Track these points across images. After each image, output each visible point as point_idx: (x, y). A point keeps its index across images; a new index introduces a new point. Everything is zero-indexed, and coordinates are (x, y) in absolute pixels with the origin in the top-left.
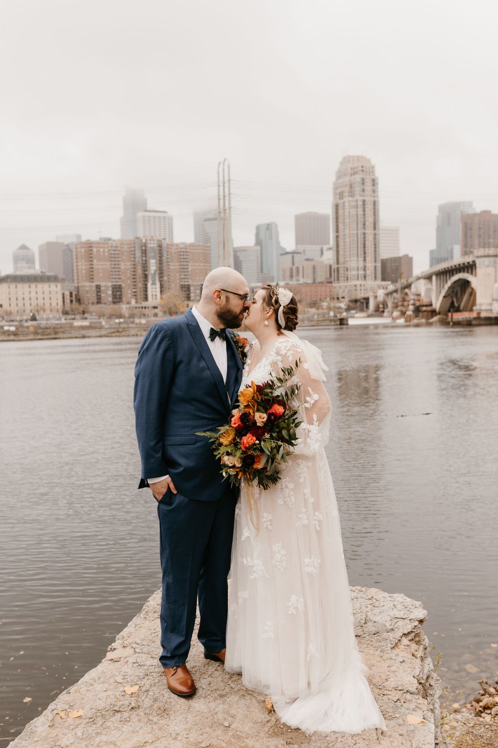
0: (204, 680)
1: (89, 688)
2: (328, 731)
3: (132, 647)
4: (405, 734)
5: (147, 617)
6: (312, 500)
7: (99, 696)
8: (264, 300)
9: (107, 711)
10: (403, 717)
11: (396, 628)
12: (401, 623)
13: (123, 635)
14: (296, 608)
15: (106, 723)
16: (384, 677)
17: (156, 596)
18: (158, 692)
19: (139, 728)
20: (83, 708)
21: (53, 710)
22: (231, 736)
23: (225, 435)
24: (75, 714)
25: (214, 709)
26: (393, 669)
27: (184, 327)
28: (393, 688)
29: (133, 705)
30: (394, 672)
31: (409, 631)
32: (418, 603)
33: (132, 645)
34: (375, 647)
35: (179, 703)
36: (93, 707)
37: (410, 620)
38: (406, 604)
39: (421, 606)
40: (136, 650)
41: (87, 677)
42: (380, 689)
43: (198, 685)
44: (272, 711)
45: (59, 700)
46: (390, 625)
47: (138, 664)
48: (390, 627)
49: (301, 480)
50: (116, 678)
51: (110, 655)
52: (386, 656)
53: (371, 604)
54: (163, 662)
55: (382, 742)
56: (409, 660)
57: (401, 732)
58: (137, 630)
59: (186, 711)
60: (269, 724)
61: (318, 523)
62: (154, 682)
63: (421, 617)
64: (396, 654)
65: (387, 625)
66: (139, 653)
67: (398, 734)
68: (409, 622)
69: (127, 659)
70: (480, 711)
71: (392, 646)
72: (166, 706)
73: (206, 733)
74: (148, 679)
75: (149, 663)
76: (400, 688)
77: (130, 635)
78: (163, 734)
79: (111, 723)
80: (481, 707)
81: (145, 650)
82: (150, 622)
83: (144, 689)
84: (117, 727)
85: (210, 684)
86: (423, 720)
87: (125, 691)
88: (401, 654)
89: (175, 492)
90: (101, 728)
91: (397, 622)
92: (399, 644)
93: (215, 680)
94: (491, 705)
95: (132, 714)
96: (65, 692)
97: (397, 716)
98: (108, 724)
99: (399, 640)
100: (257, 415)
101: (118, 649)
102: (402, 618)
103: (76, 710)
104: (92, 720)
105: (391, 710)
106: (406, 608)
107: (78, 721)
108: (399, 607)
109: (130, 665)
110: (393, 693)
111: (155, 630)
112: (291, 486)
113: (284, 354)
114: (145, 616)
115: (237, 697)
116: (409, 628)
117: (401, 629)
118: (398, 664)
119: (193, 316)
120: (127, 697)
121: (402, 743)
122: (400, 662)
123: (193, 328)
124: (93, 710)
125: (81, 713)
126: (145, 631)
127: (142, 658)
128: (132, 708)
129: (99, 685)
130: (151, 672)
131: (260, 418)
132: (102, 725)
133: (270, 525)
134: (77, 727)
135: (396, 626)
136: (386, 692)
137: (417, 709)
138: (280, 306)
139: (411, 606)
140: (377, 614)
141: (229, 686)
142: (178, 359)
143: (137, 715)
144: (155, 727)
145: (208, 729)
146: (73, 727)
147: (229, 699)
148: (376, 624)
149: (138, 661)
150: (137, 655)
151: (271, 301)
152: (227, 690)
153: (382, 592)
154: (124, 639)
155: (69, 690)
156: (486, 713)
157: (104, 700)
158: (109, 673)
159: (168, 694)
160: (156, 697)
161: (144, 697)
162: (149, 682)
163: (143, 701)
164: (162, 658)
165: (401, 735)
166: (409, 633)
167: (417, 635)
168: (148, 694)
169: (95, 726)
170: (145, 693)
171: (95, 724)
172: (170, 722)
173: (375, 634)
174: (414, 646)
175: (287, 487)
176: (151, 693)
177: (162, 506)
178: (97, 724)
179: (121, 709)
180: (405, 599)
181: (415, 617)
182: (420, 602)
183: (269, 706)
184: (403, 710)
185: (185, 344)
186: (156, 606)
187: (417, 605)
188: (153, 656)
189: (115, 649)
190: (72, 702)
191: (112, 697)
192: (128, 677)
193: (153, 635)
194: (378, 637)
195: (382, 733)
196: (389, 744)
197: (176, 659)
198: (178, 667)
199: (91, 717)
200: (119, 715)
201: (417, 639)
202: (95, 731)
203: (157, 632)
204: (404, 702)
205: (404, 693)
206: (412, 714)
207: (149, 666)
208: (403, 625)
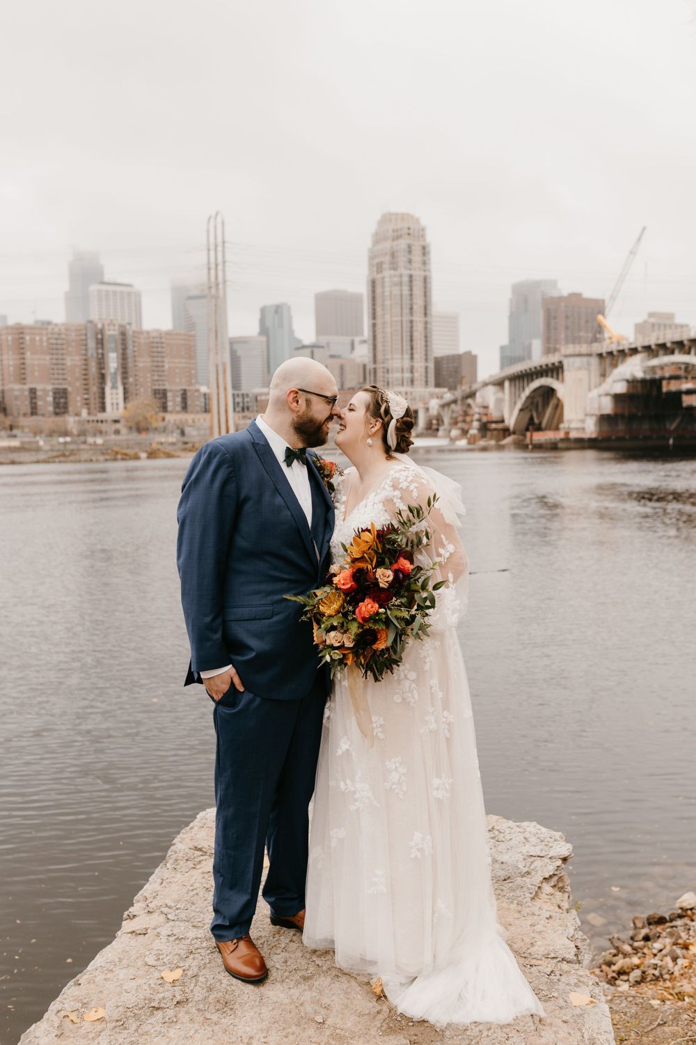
0: (276, 956)
1: (108, 976)
2: (467, 1021)
3: (162, 913)
4: (571, 1021)
5: (178, 867)
6: (440, 695)
7: (125, 987)
8: (368, 408)
9: (140, 1009)
10: (564, 997)
11: (533, 870)
12: (538, 863)
13: (145, 894)
14: (420, 850)
15: (142, 1027)
16: (528, 940)
17: (185, 836)
18: (212, 976)
19: (192, 1032)
20: (104, 1007)
21: (58, 1012)
22: (328, 1036)
23: (327, 602)
24: (92, 1015)
25: (298, 998)
26: (539, 928)
27: (249, 447)
28: (543, 955)
29: (178, 998)
30: (540, 933)
31: (551, 873)
32: (558, 835)
33: (162, 909)
34: (508, 899)
35: (246, 992)
36: (119, 1004)
37: (550, 858)
38: (542, 836)
39: (562, 838)
40: (169, 916)
41: (100, 960)
42: (525, 957)
43: (269, 964)
44: (381, 997)
45: (65, 996)
46: (524, 867)
47: (175, 937)
48: (525, 870)
49: (427, 667)
50: (146, 959)
51: (127, 926)
52: (526, 911)
53: (493, 838)
54: (217, 932)
55: (543, 1033)
56: (558, 915)
57: (564, 1018)
58: (165, 887)
59: (257, 1003)
60: (381, 1017)
61: (447, 727)
62: (203, 962)
63: (566, 854)
64: (538, 906)
65: (520, 866)
66: (174, 920)
67: (560, 1020)
68: (549, 860)
69: (158, 930)
70: (613, 977)
71: (532, 896)
72: (227, 996)
73: (293, 1034)
74: (194, 959)
75: (192, 934)
76: (552, 955)
77: (155, 894)
78: (230, 1038)
79: (150, 1026)
80: (614, 972)
81: (183, 915)
82: (183, 875)
83: (190, 973)
84: (160, 1032)
85: (286, 962)
86: (592, 999)
87: (162, 978)
88: (546, 907)
89: (242, 689)
90: (136, 1034)
91: (532, 862)
92: (540, 893)
93: (293, 956)
94: (628, 968)
95: (179, 1011)
96: (71, 983)
97: (556, 994)
98: (145, 1028)
99: (539, 888)
100: (380, 572)
101: (139, 916)
102: (539, 856)
103: (94, 1010)
104: (121, 1024)
105: (544, 988)
106: (542, 841)
107: (99, 1027)
108: (533, 840)
109: (164, 940)
110: (544, 963)
111: (192, 885)
112: (412, 675)
113: (404, 488)
114: (174, 866)
115: (329, 979)
116: (550, 870)
117: (539, 872)
118: (544, 922)
119: (259, 431)
120: (168, 986)
121: (569, 1034)
122: (547, 918)
123: (261, 448)
124: (120, 1009)
125: (101, 1013)
126: (177, 888)
127: (180, 929)
128: (178, 1003)
129: (122, 971)
130: (197, 949)
131: (384, 576)
132: (136, 1030)
133: (381, 732)
134: (99, 1035)
135: (532, 867)
136: (533, 962)
137: (580, 984)
138: (392, 418)
139: (549, 839)
140: (504, 851)
141: (313, 963)
142: (243, 495)
143: (187, 1012)
144: (216, 1028)
145: (294, 1028)
146: (94, 1035)
147: (318, 983)
148: (504, 866)
149: (175, 932)
150: (171, 923)
151: (378, 410)
152: (311, 969)
153: (505, 820)
154: (148, 902)
155: (78, 980)
156: (622, 980)
157: (133, 992)
158: (134, 952)
159: (227, 979)
160: (210, 985)
161: (193, 985)
162: (195, 963)
163: (192, 991)
164: (215, 928)
165: (565, 1022)
166: (551, 877)
167: (560, 879)
168: (197, 981)
169: (126, 1031)
170: (194, 979)
171: (125, 1028)
172: (237, 1020)
173: (505, 880)
174: (558, 894)
175: (406, 676)
176: (201, 979)
177: (221, 708)
178: (128, 1029)
179: (162, 1005)
180: (539, 829)
181: (556, 854)
182: (560, 833)
183: (378, 991)
184: (561, 986)
185: (252, 473)
186: (187, 850)
187: (558, 838)
188: (195, 924)
189: (134, 916)
190: (85, 998)
191: (145, 987)
192: (164, 956)
193: (192, 894)
194: (511, 884)
195: (540, 1021)
196: (554, 1036)
197: (237, 928)
198: (239, 939)
199: (119, 1018)
200: (159, 1014)
201: (560, 885)
202: (129, 1040)
203: (196, 889)
204: (561, 975)
205: (559, 961)
206: (575, 991)
207: (193, 939)
208: (541, 866)
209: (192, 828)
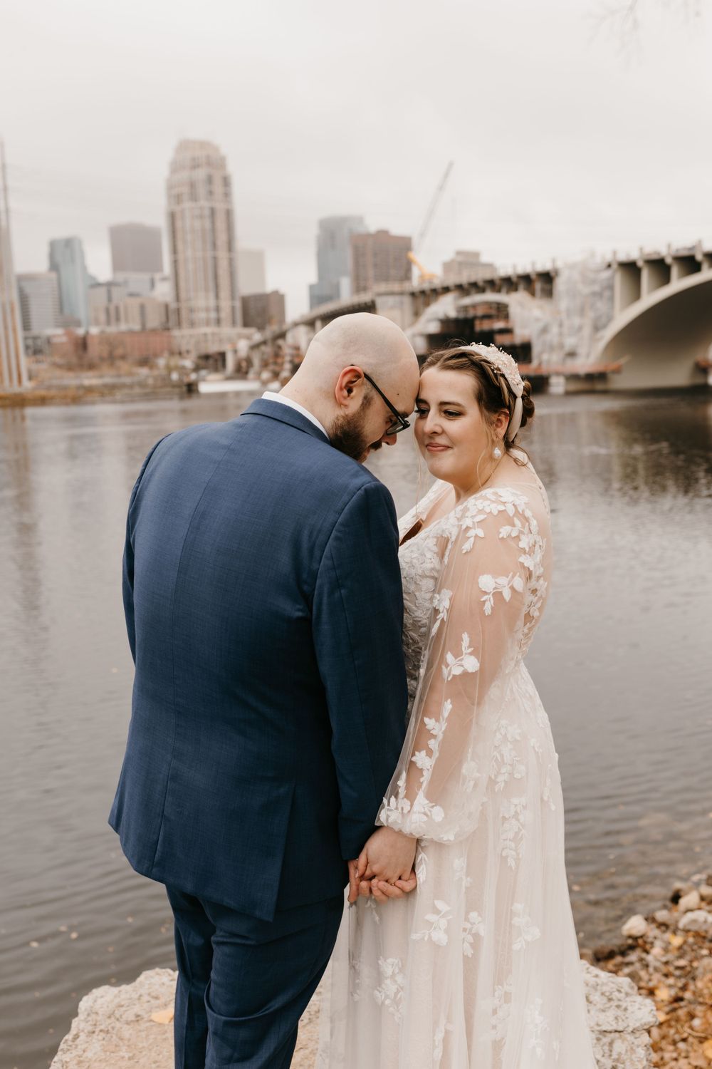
8: (479, 399)
11: (617, 1060)
32: (626, 983)
37: (632, 1032)
38: (606, 990)
39: (634, 988)
46: (603, 1056)
63: (651, 1020)
91: (611, 1044)
102: (616, 1031)
106: (610, 1000)
108: (597, 998)
135: (615, 1056)
138: (515, 398)
180: (597, 976)
181: (638, 1024)
187: (627, 989)
208: (627, 1051)
209: (76, 1037)
